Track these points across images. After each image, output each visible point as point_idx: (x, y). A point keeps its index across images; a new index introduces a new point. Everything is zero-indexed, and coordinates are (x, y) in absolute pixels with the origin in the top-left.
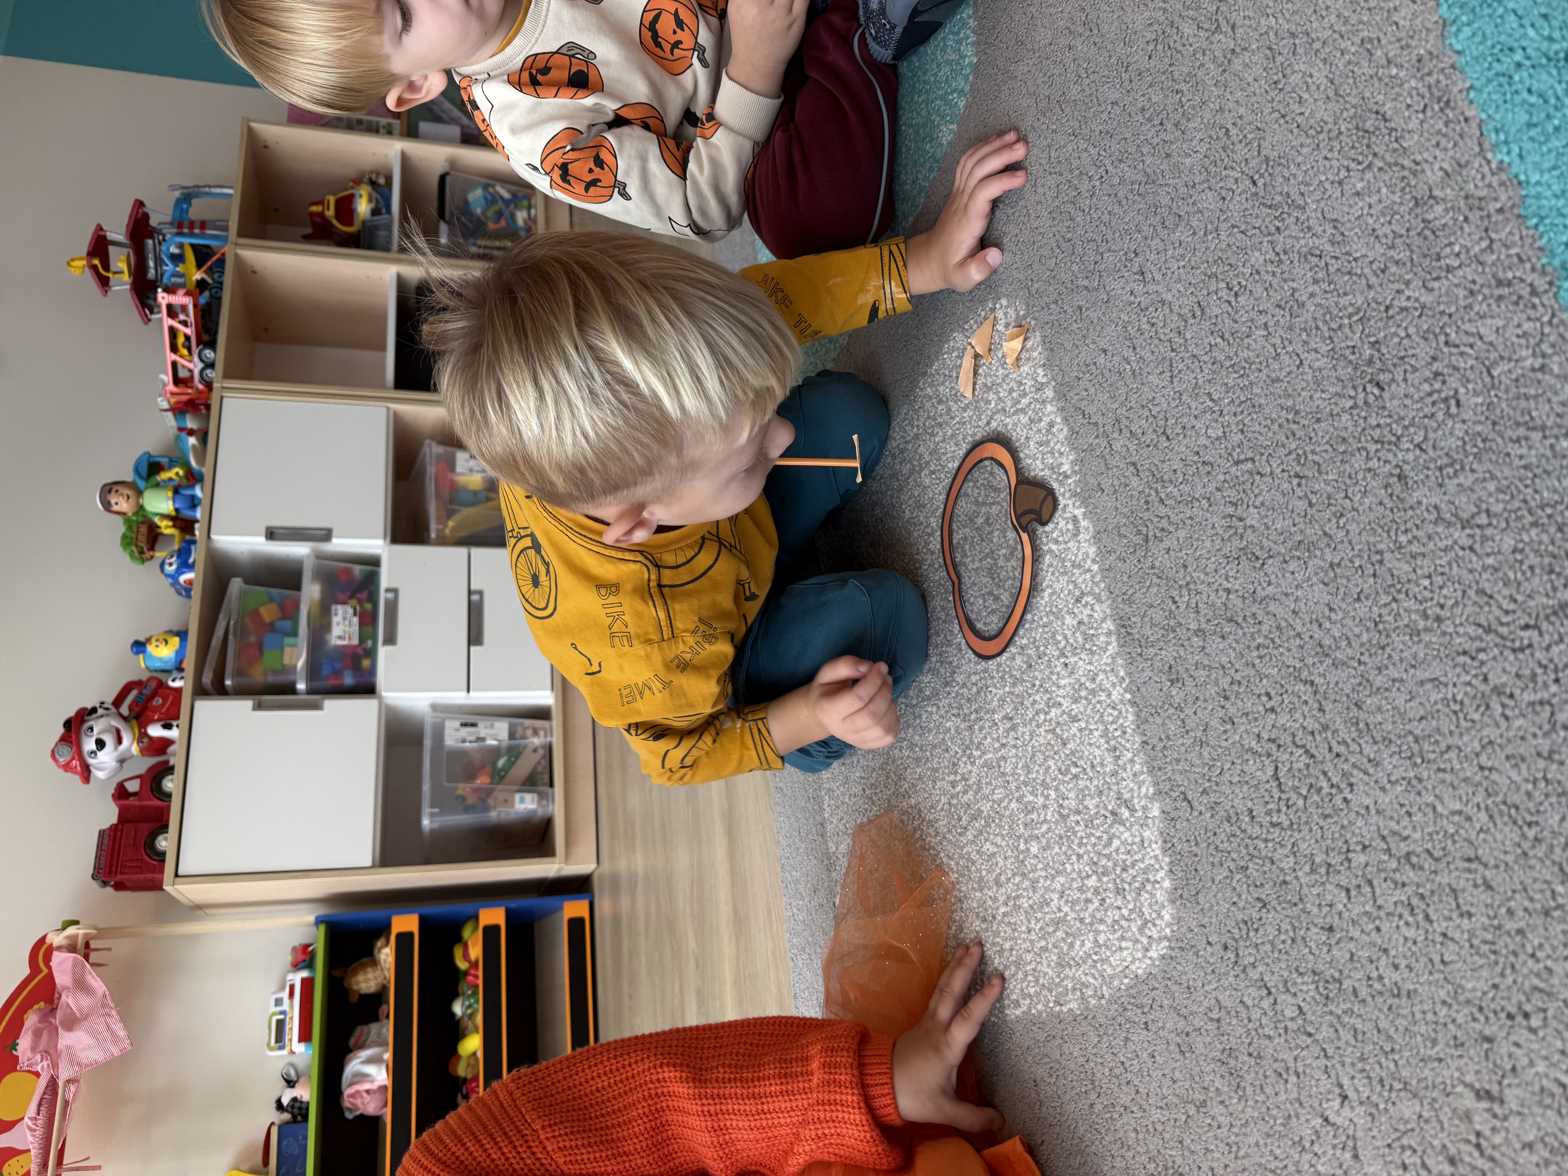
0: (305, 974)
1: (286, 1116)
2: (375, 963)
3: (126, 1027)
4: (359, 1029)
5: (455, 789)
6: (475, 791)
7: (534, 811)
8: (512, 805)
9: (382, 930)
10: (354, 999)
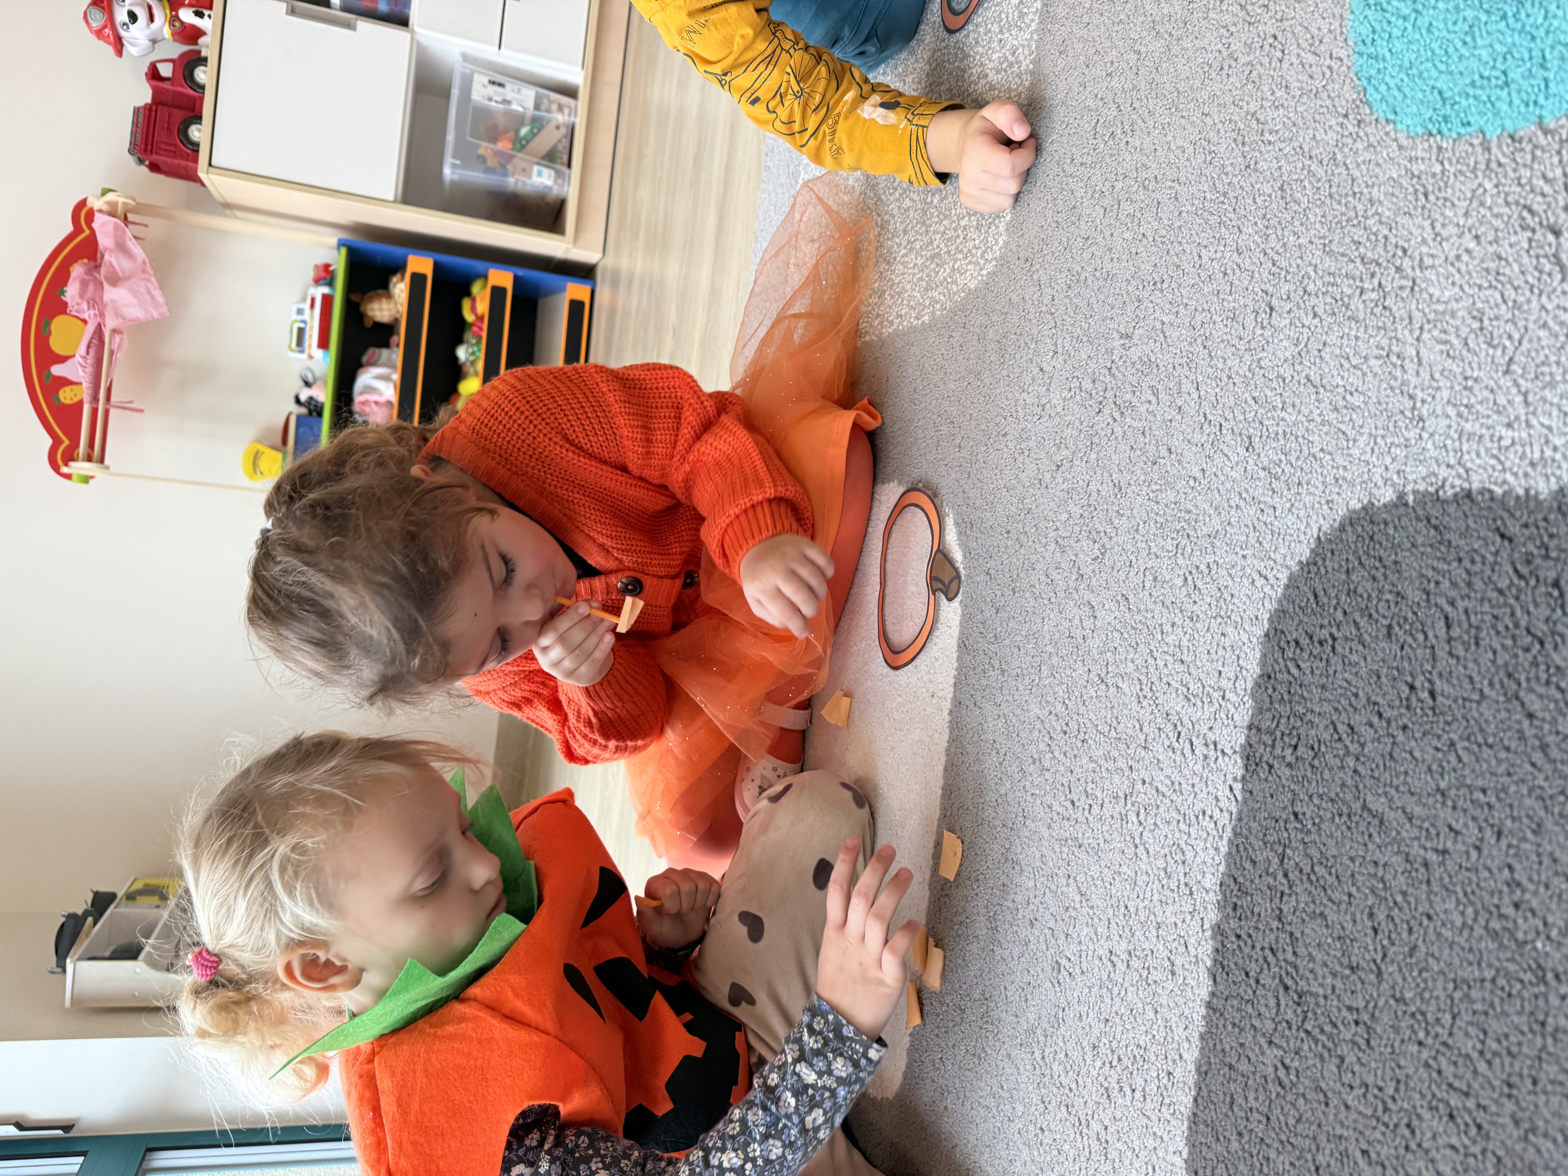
0: (326, 290)
1: (303, 410)
2: (389, 296)
3: (164, 295)
4: (371, 351)
5: (478, 146)
6: (497, 154)
7: (550, 188)
8: (530, 176)
9: (398, 268)
10: (368, 324)
